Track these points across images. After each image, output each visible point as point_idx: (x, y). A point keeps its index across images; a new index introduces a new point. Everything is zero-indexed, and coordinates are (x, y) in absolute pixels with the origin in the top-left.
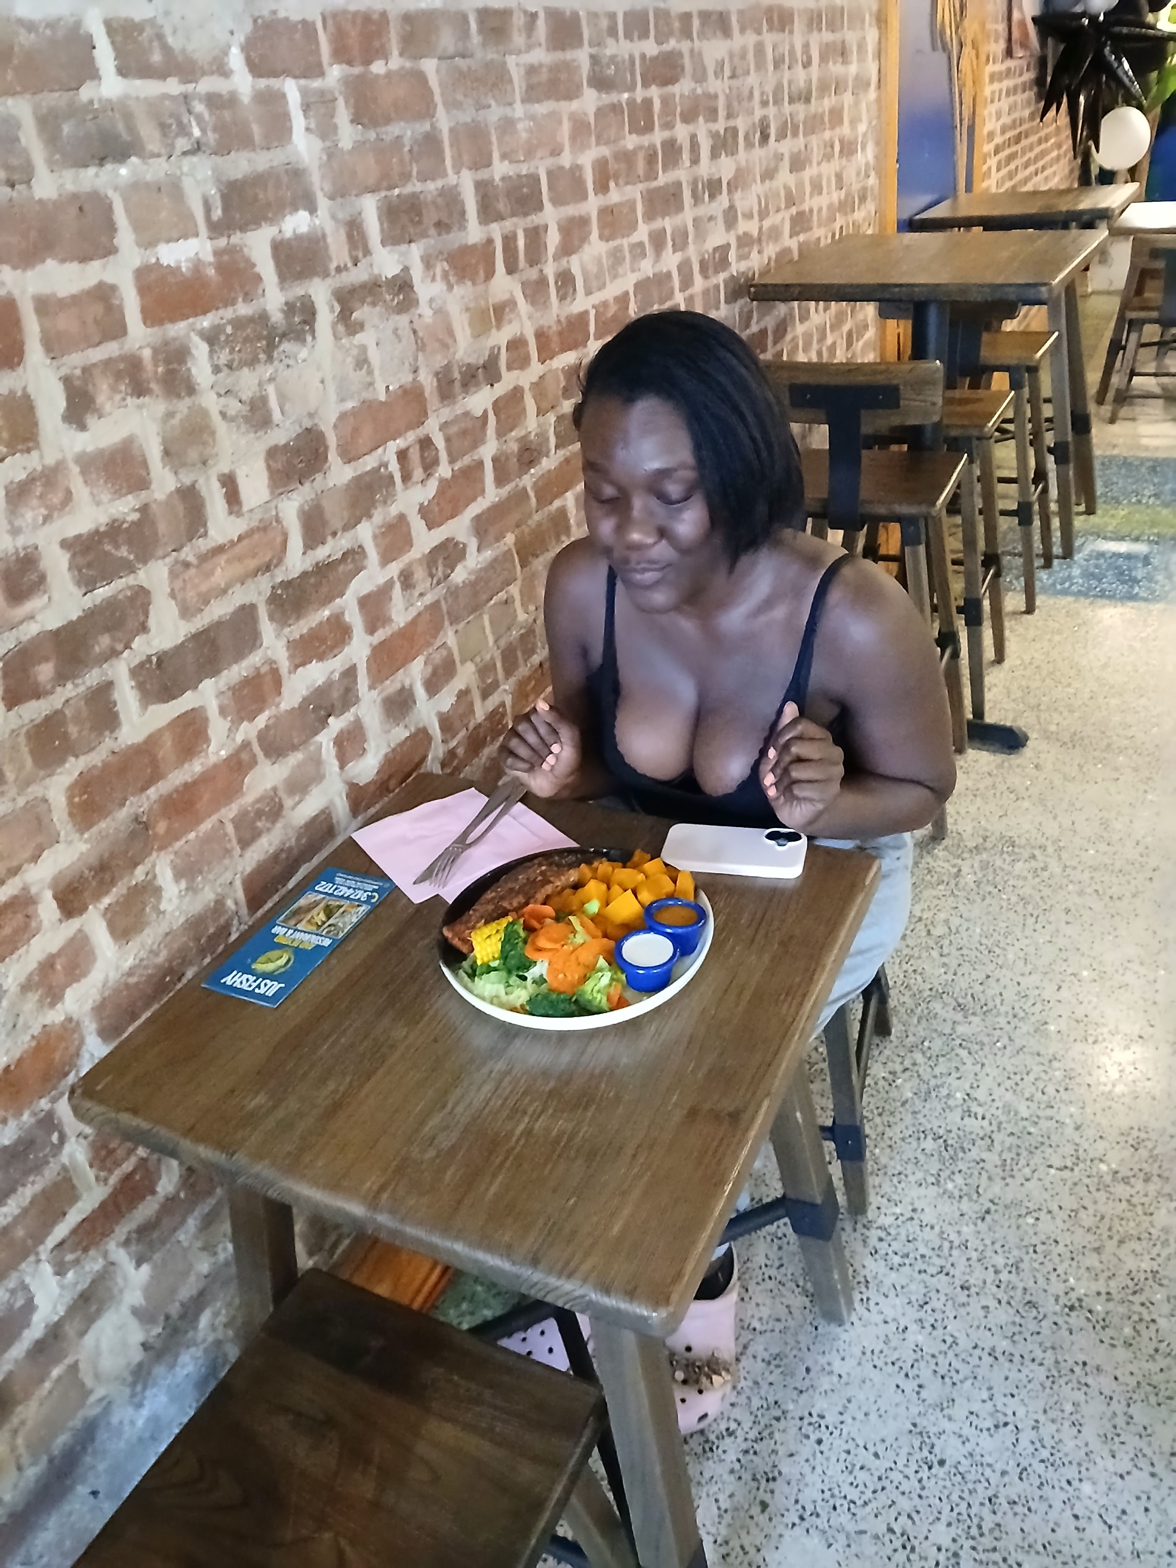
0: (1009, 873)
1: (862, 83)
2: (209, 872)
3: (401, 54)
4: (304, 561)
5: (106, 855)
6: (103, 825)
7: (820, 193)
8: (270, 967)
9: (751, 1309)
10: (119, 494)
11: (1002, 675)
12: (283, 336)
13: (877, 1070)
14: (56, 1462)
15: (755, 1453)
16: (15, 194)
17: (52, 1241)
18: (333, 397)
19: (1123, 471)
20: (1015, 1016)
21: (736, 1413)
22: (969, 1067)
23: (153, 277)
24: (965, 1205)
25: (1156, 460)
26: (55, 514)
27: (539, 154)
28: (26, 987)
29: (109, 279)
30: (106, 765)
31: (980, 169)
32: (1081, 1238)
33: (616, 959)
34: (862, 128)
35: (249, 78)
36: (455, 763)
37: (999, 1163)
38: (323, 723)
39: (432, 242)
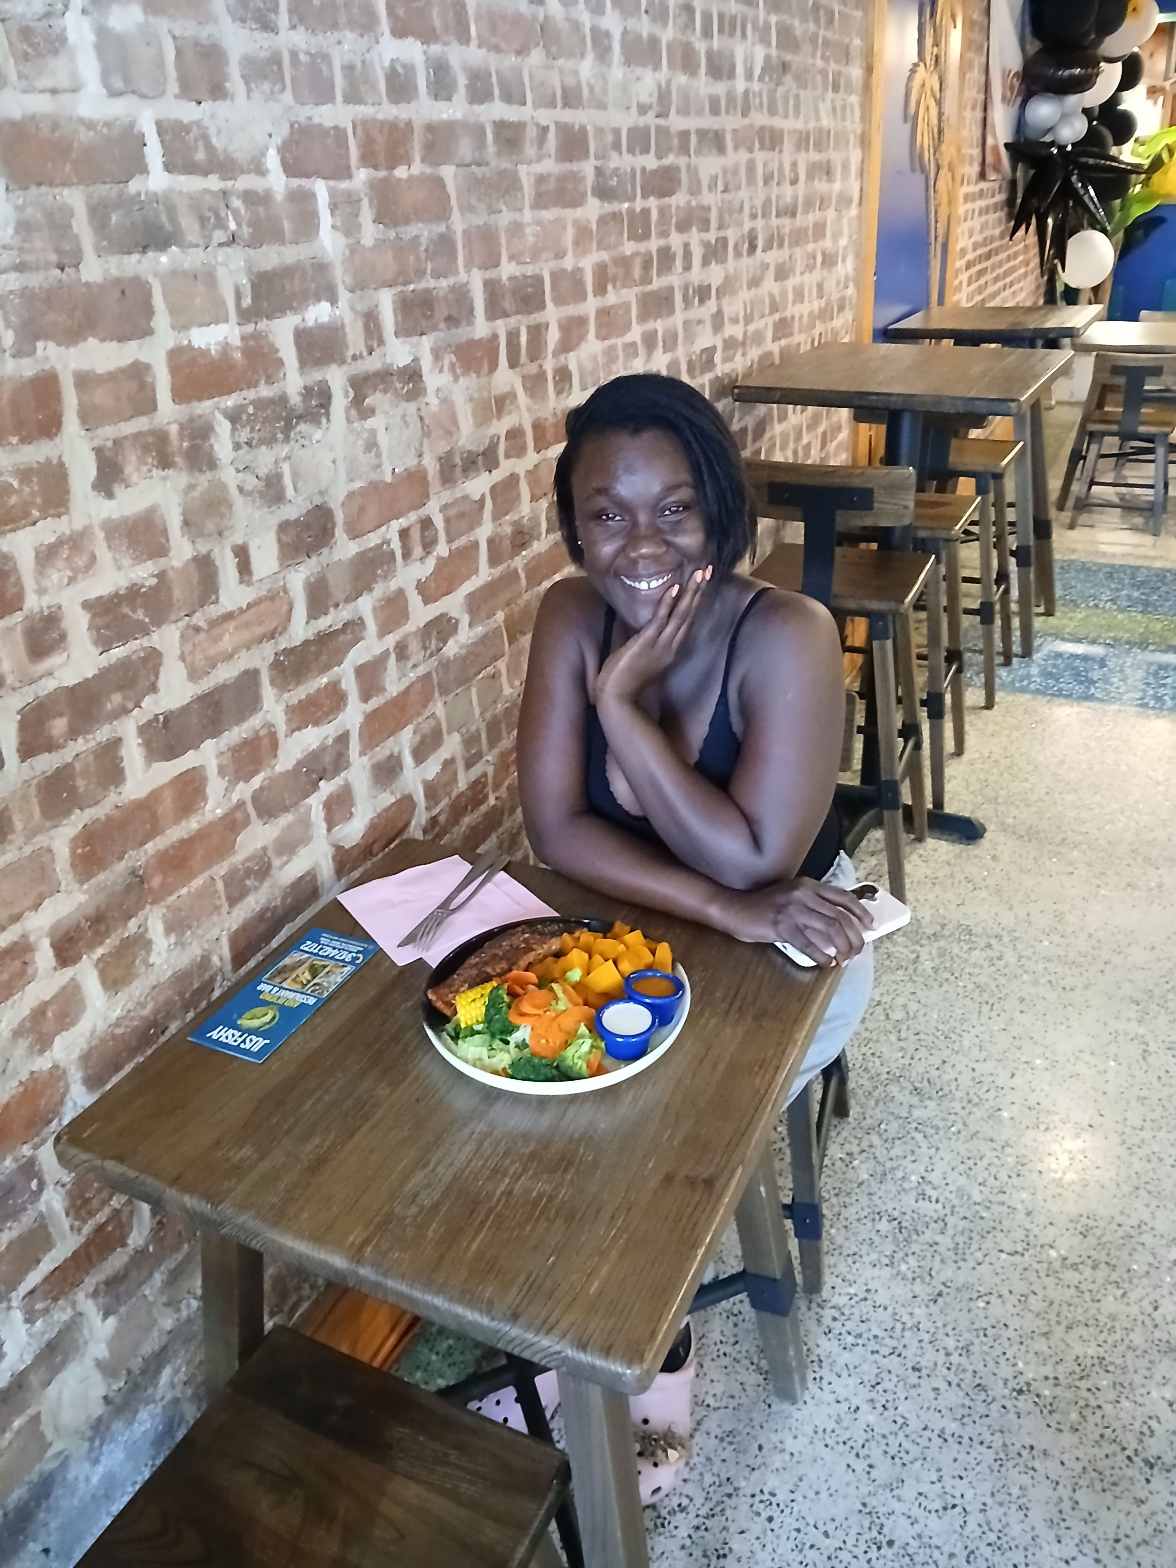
0: (966, 961)
1: (844, 201)
2: (198, 927)
3: (423, 161)
4: (306, 630)
5: (103, 907)
6: (101, 877)
7: (802, 302)
8: (256, 1023)
9: (706, 1385)
10: (139, 559)
11: (961, 768)
12: (300, 418)
13: (835, 1151)
14: (11, 1516)
15: (706, 1529)
16: (64, 277)
17: (24, 1288)
18: (342, 476)
19: (1082, 576)
20: (969, 1102)
21: (689, 1489)
22: (924, 1151)
23: (184, 358)
24: (918, 1287)
25: (1113, 566)
26: (80, 576)
27: (545, 255)
28: (17, 1033)
29: (143, 358)
30: (109, 819)
31: (952, 282)
32: (1030, 1323)
33: (597, 1027)
34: (843, 242)
35: (283, 177)
36: (437, 830)
37: (952, 1246)
38: (315, 787)
39: (442, 335)
